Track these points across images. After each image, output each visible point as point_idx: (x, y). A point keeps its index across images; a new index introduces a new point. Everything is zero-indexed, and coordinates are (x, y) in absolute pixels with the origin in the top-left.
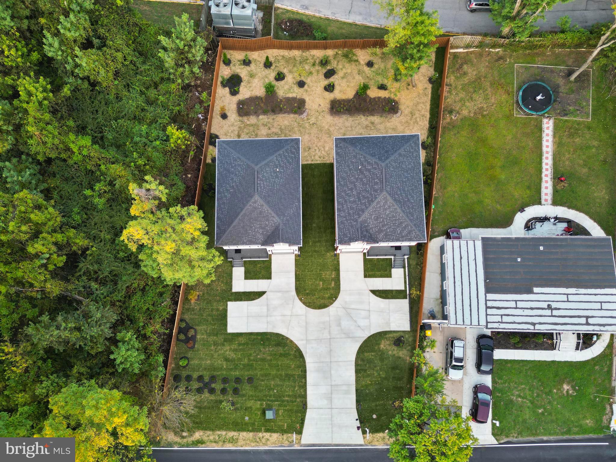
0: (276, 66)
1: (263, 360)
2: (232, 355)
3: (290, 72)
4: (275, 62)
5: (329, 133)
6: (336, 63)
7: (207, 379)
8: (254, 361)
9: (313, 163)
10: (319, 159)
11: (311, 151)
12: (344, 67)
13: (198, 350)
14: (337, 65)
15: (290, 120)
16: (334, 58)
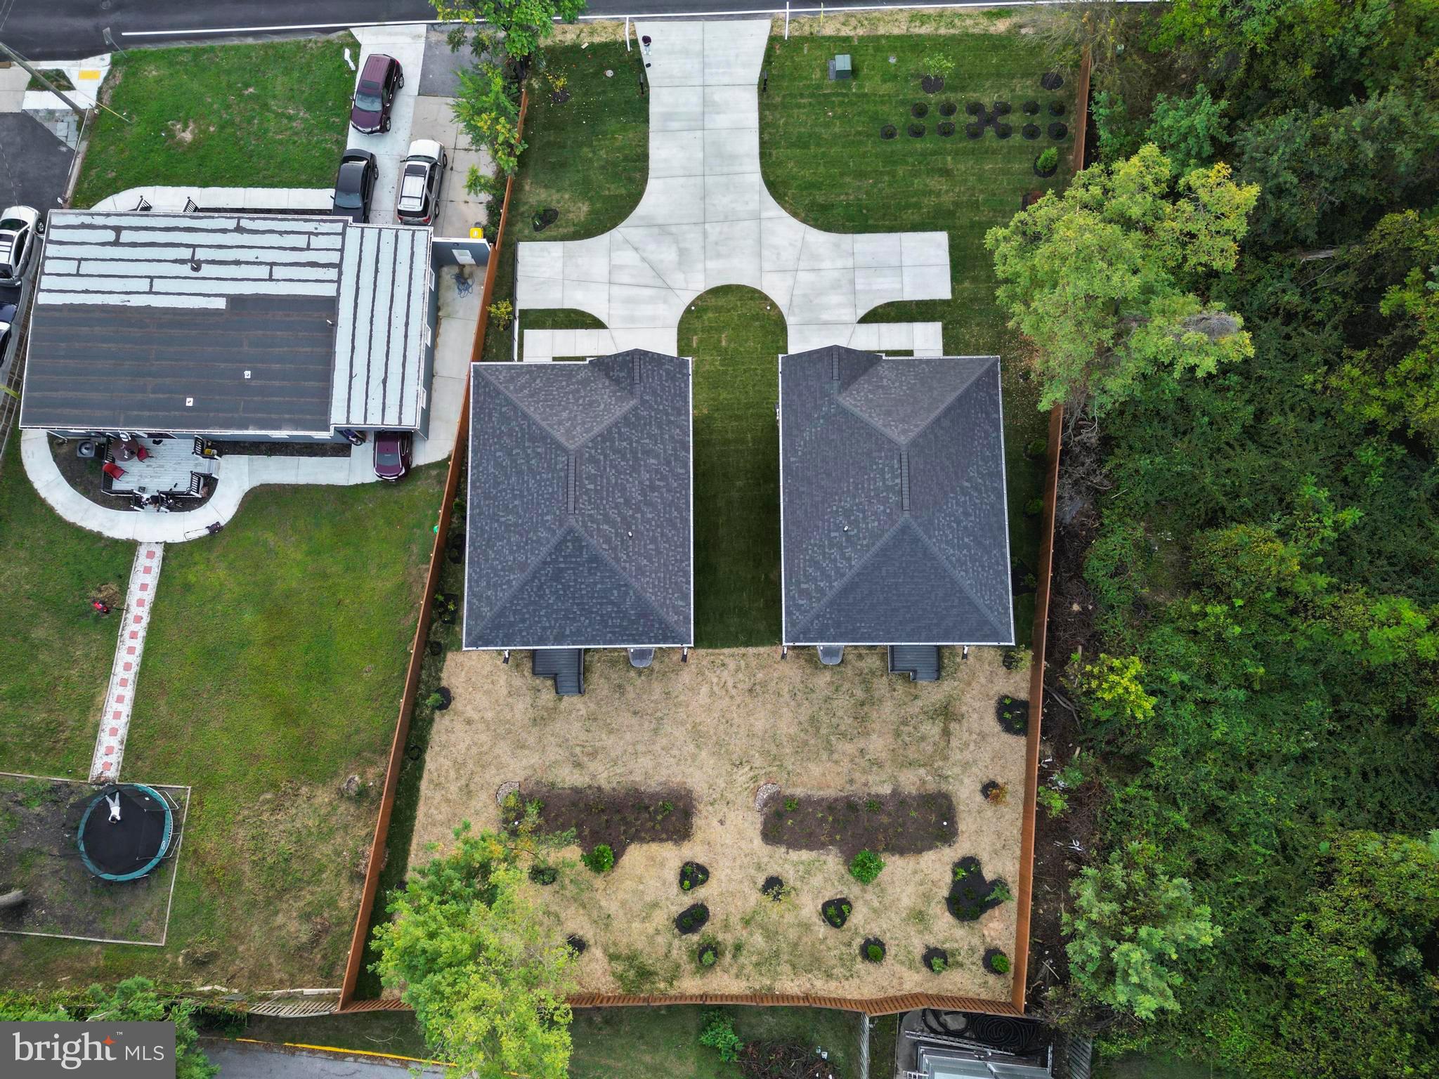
0: (849, 945)
1: (861, 175)
2: (935, 183)
3: (806, 927)
4: (854, 959)
5: (697, 735)
6: (674, 952)
7: (990, 132)
8: (882, 173)
9: (742, 650)
10: (727, 661)
11: (747, 686)
12: (651, 940)
13: (1014, 191)
14: (670, 944)
15: (805, 778)
16: (678, 966)
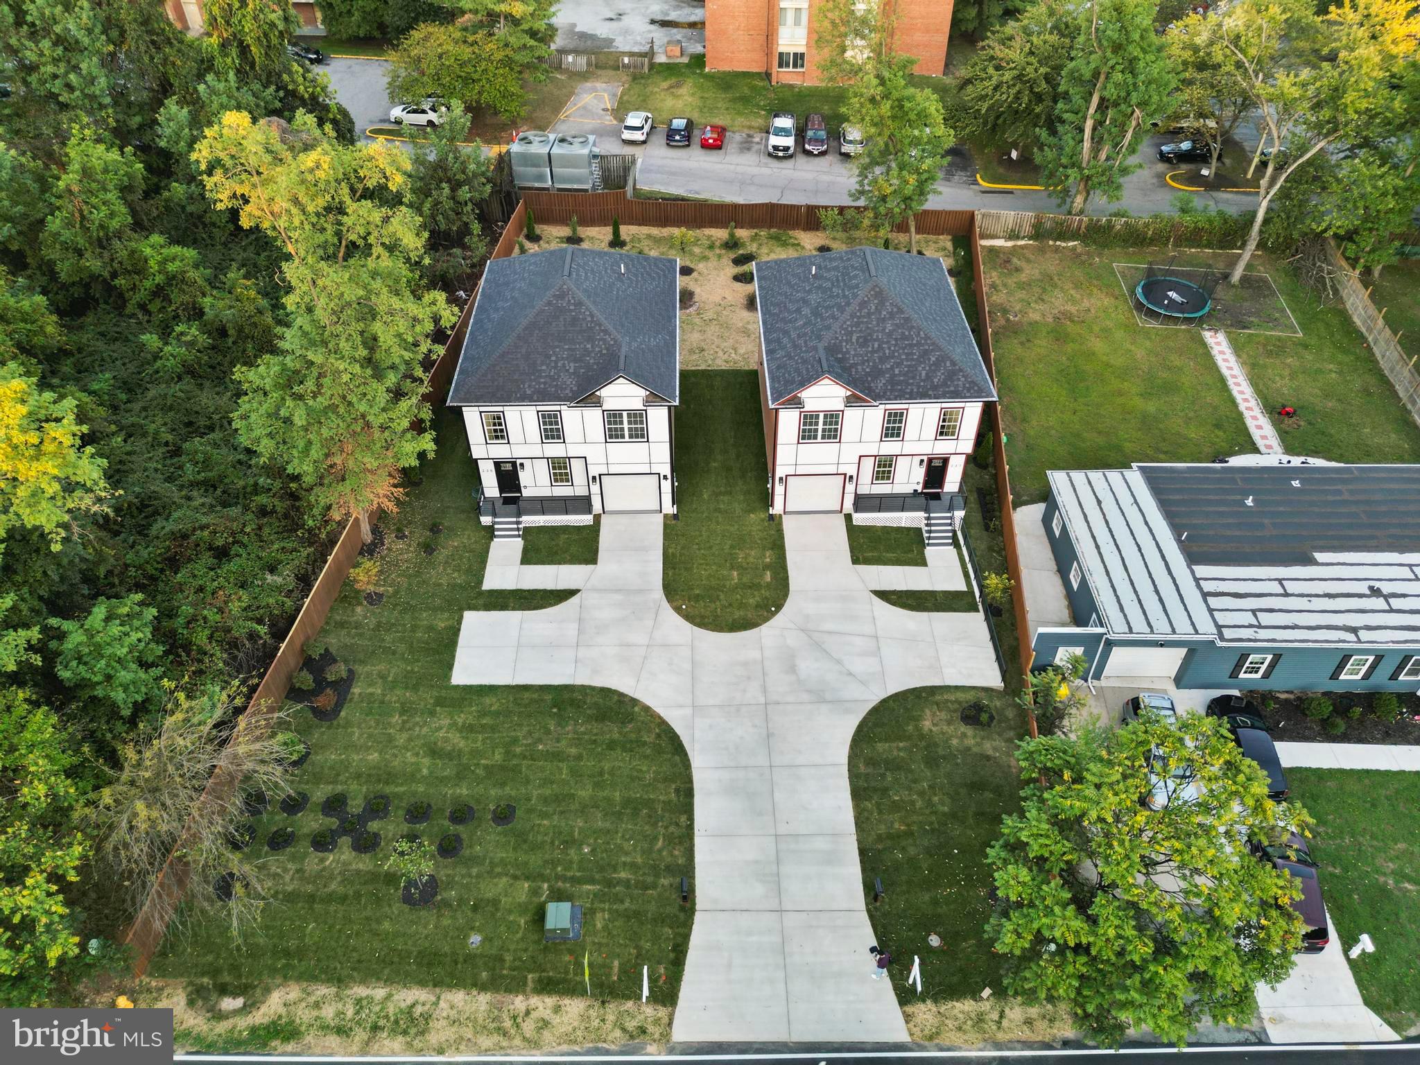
0: (634, 247)
1: (557, 756)
2: (458, 741)
4: (631, 241)
6: (755, 246)
7: (356, 806)
8: (525, 757)
9: (710, 368)
10: (724, 364)
11: (706, 352)
12: (772, 251)
13: (348, 724)
14: (759, 249)
16: (752, 241)
